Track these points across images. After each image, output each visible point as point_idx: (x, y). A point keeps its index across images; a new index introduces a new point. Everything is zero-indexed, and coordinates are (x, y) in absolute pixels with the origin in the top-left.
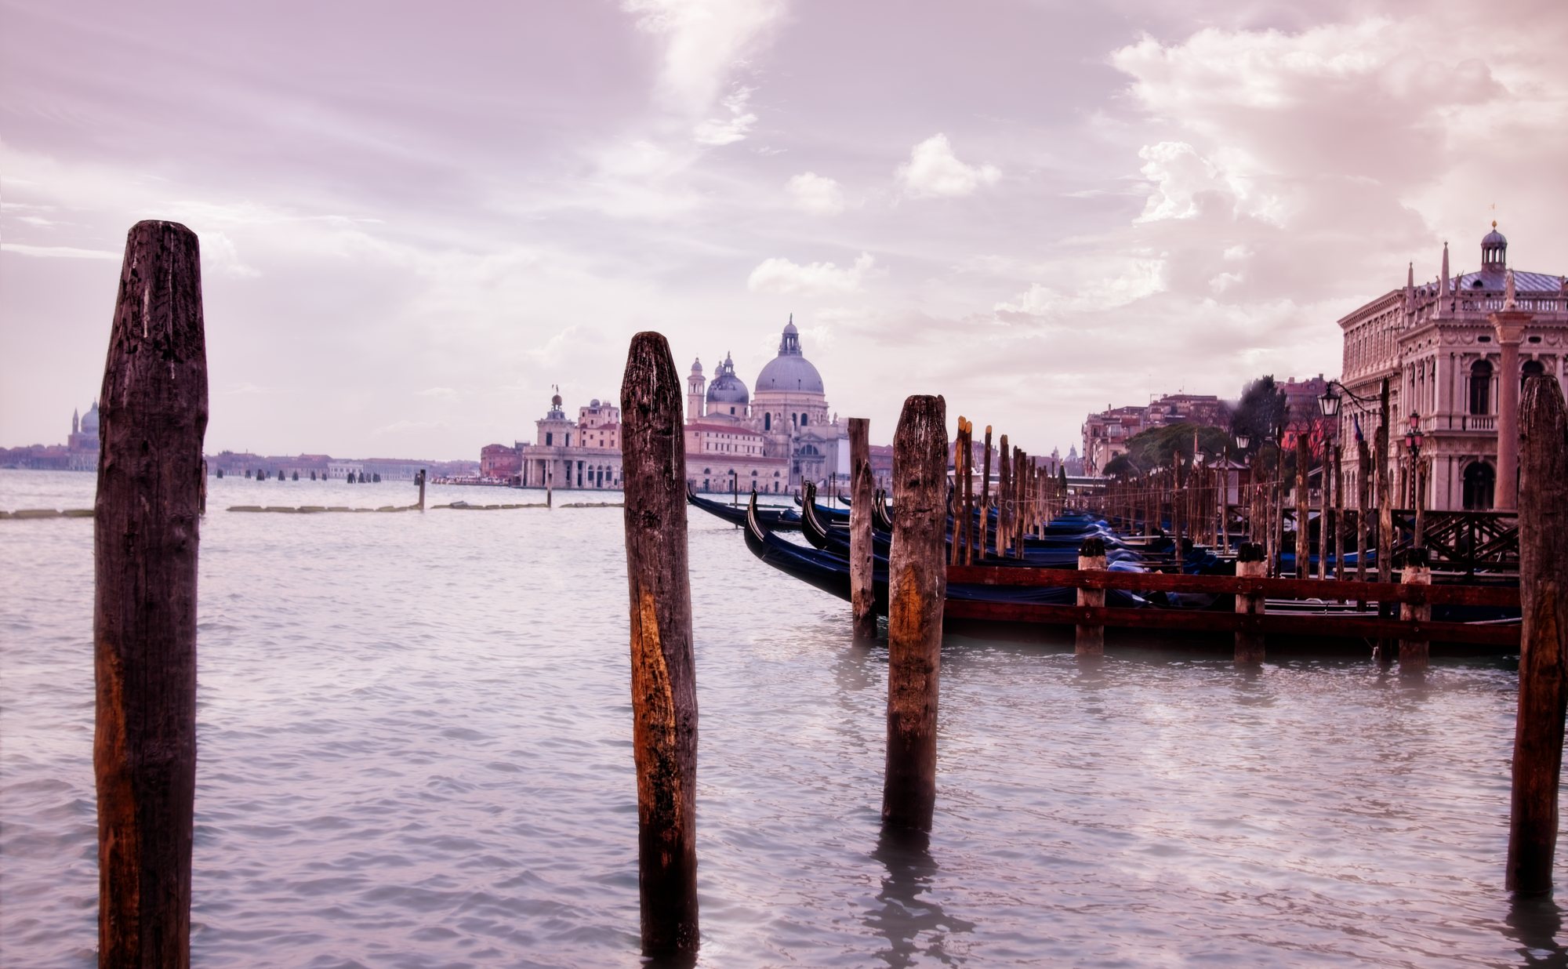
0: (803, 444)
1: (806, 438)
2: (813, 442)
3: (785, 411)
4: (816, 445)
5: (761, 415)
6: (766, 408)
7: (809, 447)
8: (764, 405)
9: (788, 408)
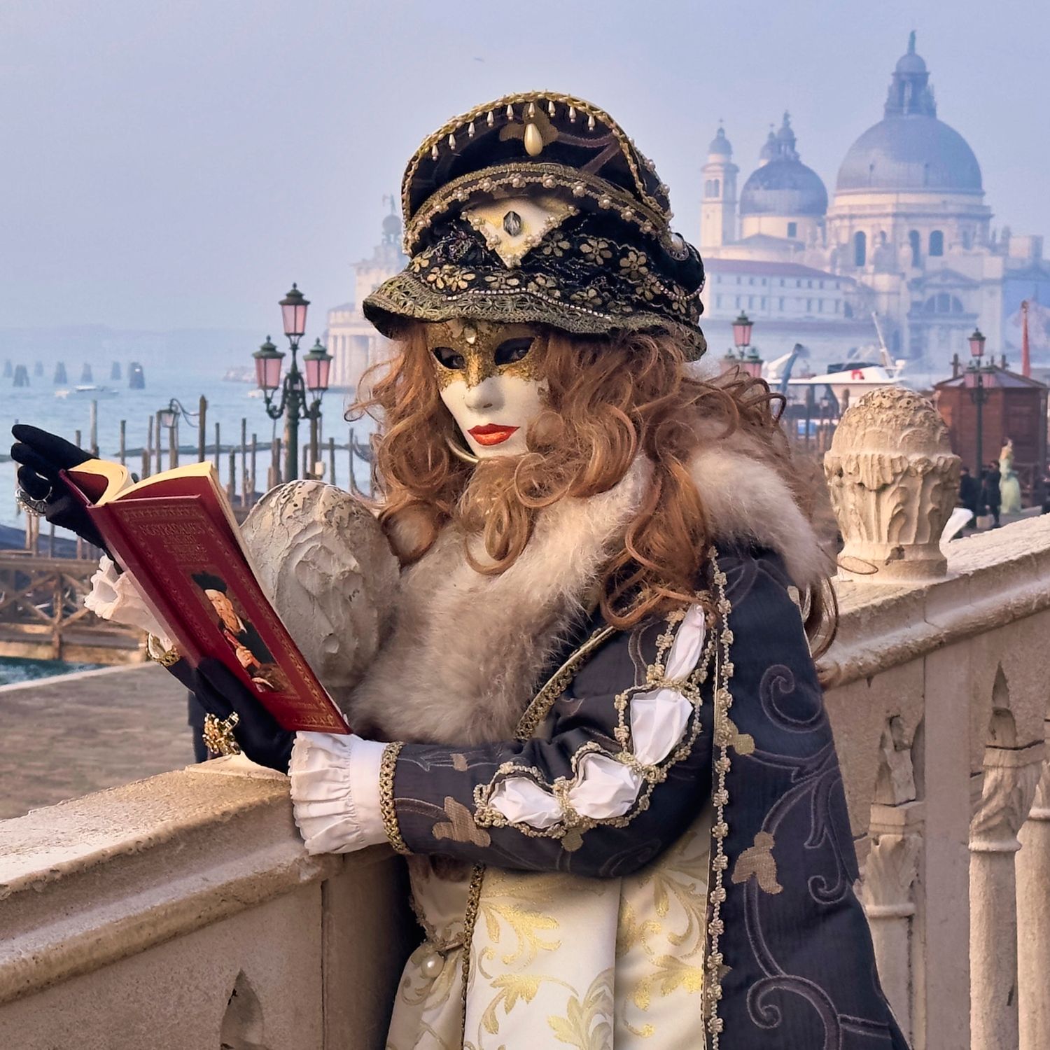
0: (930, 292)
1: (937, 280)
2: (951, 287)
3: (895, 226)
4: (959, 292)
5: (845, 237)
6: (855, 222)
7: (944, 297)
8: (852, 217)
9: (902, 221)
